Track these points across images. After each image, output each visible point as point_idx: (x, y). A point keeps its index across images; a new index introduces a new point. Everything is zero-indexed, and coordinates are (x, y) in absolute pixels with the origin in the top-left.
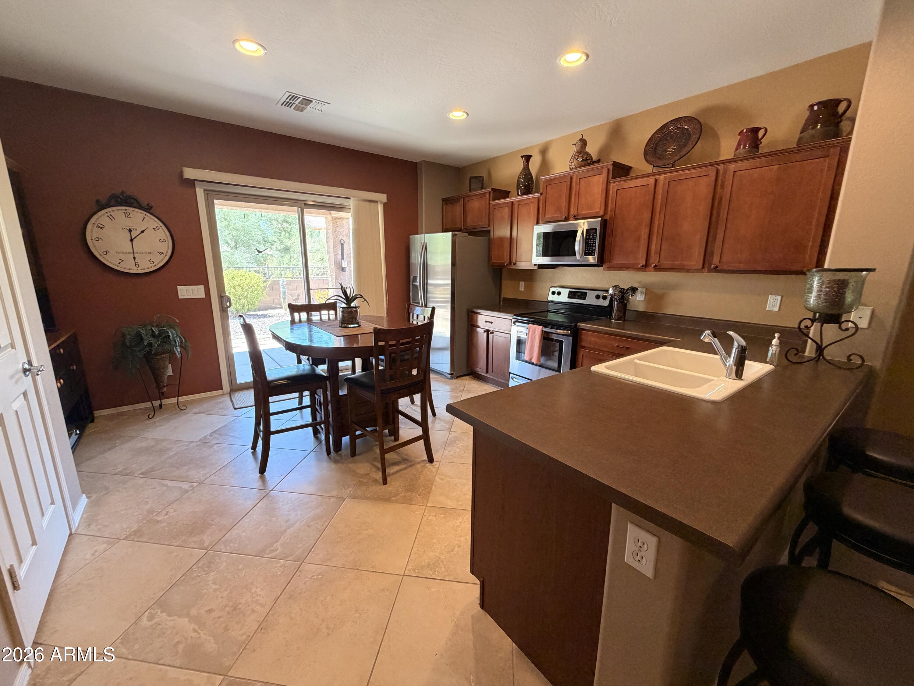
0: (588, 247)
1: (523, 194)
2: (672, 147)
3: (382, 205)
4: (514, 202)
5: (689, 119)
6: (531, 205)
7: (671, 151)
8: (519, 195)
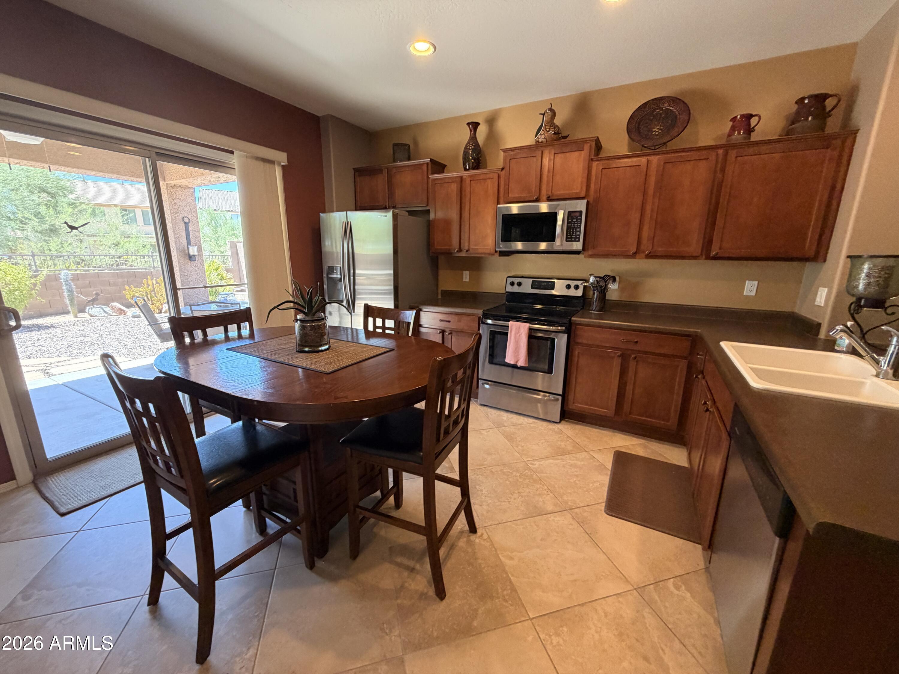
0: (570, 232)
1: (474, 168)
2: (658, 127)
3: (280, 168)
4: (464, 177)
5: (674, 100)
6: (489, 181)
7: (657, 132)
8: (465, 169)
